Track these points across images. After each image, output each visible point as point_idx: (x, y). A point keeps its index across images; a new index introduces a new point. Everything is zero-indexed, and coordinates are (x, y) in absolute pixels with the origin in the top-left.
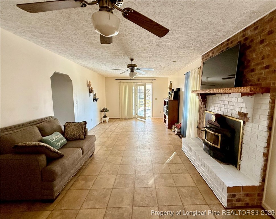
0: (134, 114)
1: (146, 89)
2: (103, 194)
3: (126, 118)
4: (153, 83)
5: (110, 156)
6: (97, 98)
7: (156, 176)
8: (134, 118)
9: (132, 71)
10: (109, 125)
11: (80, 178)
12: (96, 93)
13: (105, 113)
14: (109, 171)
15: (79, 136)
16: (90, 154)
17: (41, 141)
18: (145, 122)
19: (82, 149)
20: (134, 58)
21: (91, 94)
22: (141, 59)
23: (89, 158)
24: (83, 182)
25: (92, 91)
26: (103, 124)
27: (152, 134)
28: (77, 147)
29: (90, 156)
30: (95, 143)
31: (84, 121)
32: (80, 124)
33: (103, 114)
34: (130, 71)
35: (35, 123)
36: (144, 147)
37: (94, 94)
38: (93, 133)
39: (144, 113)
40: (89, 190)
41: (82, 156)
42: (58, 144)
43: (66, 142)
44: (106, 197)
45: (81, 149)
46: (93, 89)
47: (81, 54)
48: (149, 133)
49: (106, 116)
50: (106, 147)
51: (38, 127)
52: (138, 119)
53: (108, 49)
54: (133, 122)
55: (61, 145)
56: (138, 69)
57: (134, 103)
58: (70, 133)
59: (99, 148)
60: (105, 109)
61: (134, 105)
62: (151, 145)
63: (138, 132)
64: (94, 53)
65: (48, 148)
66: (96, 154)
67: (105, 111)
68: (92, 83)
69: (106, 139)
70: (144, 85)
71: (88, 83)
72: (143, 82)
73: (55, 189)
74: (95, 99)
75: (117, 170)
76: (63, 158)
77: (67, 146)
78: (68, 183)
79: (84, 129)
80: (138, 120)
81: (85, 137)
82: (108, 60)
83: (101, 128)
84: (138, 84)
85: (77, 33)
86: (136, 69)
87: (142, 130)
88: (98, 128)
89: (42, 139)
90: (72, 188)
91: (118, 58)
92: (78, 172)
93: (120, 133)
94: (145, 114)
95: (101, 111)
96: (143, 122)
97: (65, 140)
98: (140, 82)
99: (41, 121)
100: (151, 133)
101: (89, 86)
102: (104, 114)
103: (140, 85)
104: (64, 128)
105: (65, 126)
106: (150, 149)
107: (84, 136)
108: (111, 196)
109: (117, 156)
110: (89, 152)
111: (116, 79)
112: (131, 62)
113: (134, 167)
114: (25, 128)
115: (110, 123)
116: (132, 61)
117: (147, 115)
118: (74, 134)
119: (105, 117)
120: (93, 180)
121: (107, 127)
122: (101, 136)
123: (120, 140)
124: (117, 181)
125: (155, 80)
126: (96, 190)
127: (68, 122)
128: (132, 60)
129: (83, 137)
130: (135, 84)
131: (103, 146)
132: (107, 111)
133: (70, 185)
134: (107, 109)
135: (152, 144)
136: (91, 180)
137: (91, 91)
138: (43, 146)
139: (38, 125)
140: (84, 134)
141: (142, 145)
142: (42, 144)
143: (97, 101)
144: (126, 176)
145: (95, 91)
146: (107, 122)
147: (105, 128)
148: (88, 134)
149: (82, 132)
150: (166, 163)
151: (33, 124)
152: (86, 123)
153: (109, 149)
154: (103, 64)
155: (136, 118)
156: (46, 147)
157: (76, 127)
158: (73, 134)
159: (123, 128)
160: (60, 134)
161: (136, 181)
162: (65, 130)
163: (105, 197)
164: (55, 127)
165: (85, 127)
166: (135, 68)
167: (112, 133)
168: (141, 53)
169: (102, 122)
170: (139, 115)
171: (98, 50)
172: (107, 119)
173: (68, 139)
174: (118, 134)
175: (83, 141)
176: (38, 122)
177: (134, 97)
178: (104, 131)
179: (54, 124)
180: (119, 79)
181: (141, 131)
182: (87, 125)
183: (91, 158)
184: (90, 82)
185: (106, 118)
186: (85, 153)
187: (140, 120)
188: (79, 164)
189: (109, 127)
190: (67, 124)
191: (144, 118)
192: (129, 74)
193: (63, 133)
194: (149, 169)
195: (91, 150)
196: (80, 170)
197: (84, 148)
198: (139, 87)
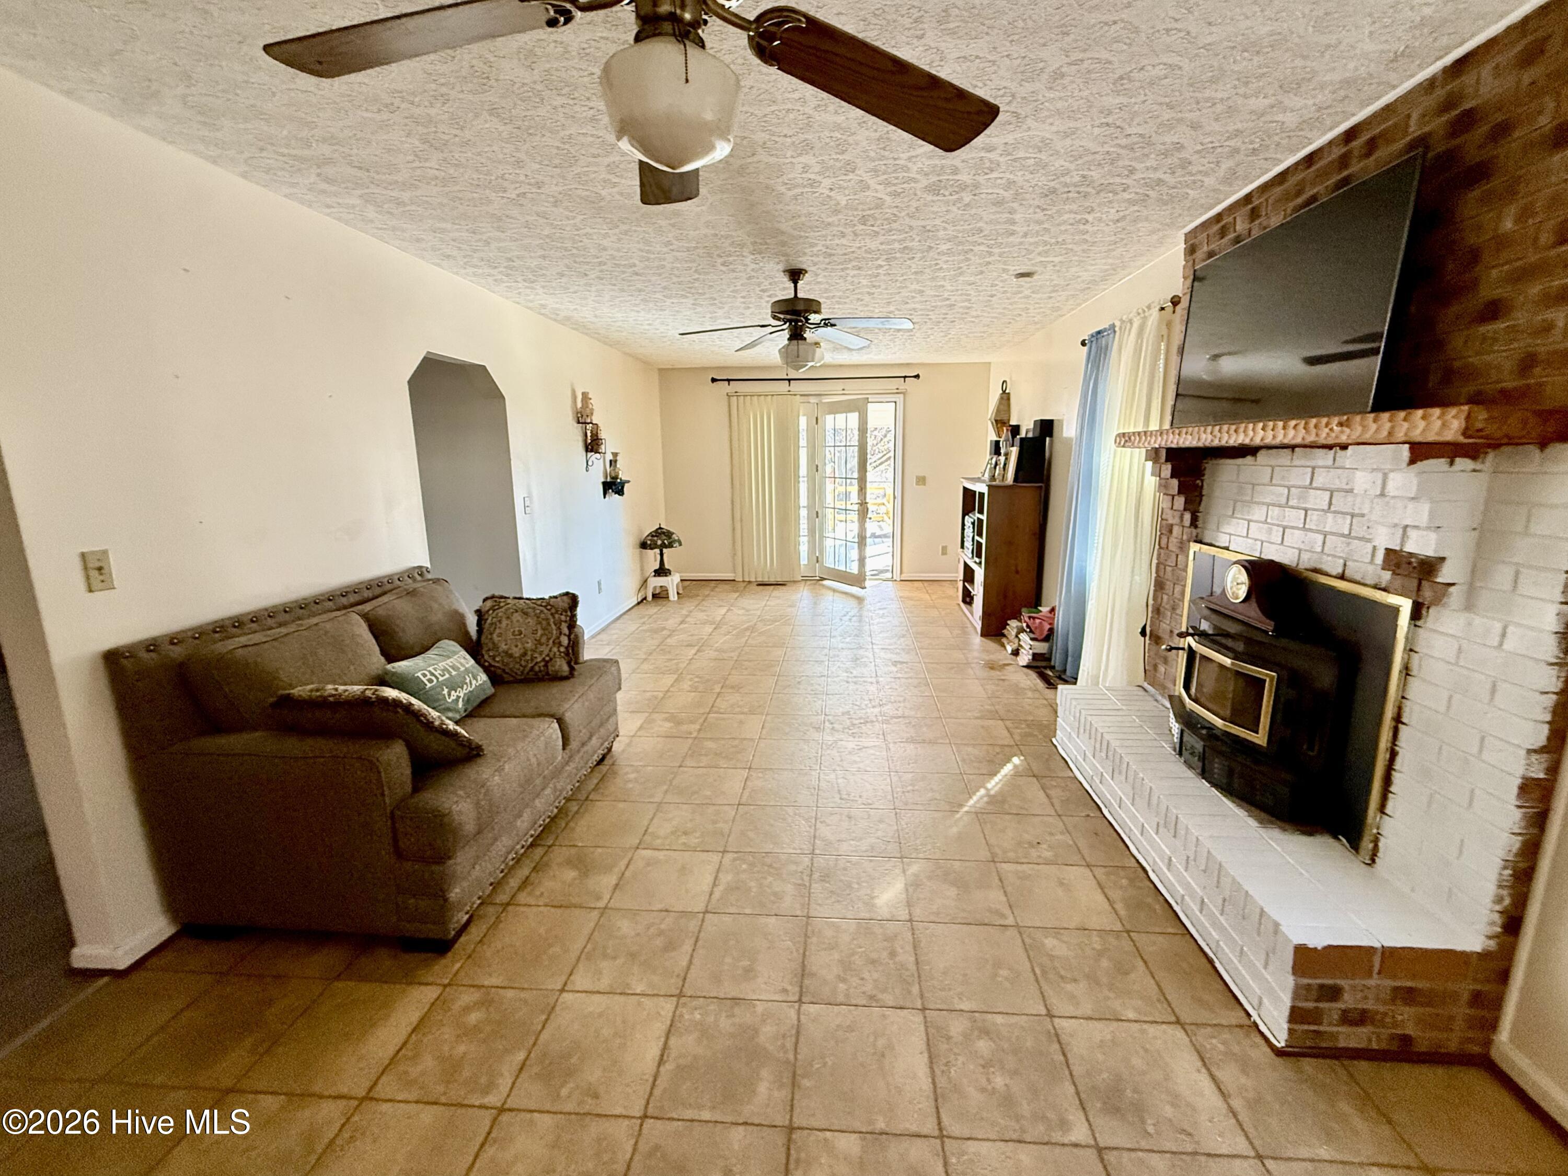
0: (804, 561)
1: (870, 426)
2: (661, 933)
3: (766, 580)
4: (904, 393)
5: (689, 762)
6: (623, 476)
7: (914, 869)
8: (805, 579)
9: (797, 335)
10: (684, 612)
11: (559, 854)
12: (615, 455)
13: (662, 554)
14: (685, 833)
15: (547, 662)
16: (595, 748)
17: (382, 680)
18: (860, 600)
19: (560, 721)
20: (804, 267)
21: (594, 457)
22: (842, 270)
23: (593, 769)
24: (570, 874)
25: (598, 445)
26: (652, 610)
27: (895, 663)
28: (540, 715)
29: (596, 758)
30: (619, 695)
31: (567, 594)
32: (546, 604)
33: (652, 558)
34: (786, 335)
35: (353, 598)
36: (854, 725)
37: (609, 457)
38: (607, 649)
39: (854, 554)
40: (595, 914)
41: (560, 756)
42: (457, 698)
43: (490, 690)
44: (674, 949)
45: (556, 725)
46: (602, 435)
47: (544, 257)
48: (882, 654)
49: (667, 566)
50: (672, 718)
51: (365, 617)
52: (825, 582)
53: (673, 225)
54: (802, 596)
55: (467, 701)
56: (827, 323)
57: (803, 501)
58: (503, 647)
59: (639, 724)
60: (659, 532)
61: (803, 513)
62: (892, 717)
63: (826, 651)
64: (605, 249)
65: (417, 715)
66: (623, 751)
67: (664, 546)
68: (596, 403)
69: (669, 680)
70: (859, 407)
71: (579, 405)
72: (854, 390)
73: (455, 894)
74: (613, 486)
75: (726, 831)
76: (479, 761)
77: (496, 708)
78: (509, 871)
79: (566, 631)
80: (824, 591)
81: (572, 669)
82: (675, 279)
83: (645, 627)
84: (826, 400)
85: (522, 156)
86: (818, 325)
87: (848, 640)
88: (631, 626)
89: (386, 672)
90: (522, 897)
91: (724, 268)
92: (546, 829)
93: (734, 655)
94: (862, 561)
95: (644, 545)
96: (853, 603)
97: (483, 677)
98: (835, 393)
99: (378, 591)
100: (898, 658)
101: (582, 418)
102: (659, 557)
103: (835, 409)
104: (479, 624)
105: (479, 612)
106: (889, 738)
107: (569, 663)
108: (700, 943)
109: (723, 763)
110: (594, 741)
111: (714, 380)
112: (792, 285)
113: (807, 820)
114: (315, 620)
115: (689, 605)
116: (795, 283)
117: (870, 565)
118: (525, 654)
119: (662, 571)
120: (616, 870)
121: (671, 623)
122: (645, 666)
123: (736, 688)
124: (726, 878)
125: (917, 376)
126: (633, 914)
127: (493, 597)
128: (795, 275)
129: (566, 668)
130: (813, 400)
131: (655, 716)
132: (670, 546)
133: (514, 883)
134: (669, 534)
135: (900, 713)
136: (608, 869)
137: (593, 445)
138: (397, 703)
139: (367, 607)
140: (567, 654)
141: (843, 714)
142: (391, 693)
143: (620, 492)
144: (768, 861)
145: (609, 446)
146: (673, 596)
147: (664, 629)
148: (588, 653)
149: (560, 644)
150: (966, 809)
151: (344, 601)
152: (573, 600)
153: (684, 728)
154: (651, 305)
155: (817, 577)
156: (408, 708)
157: (531, 621)
158: (516, 652)
159: (752, 629)
160: (463, 653)
161: (814, 885)
162: (480, 631)
163: (670, 946)
164: (437, 617)
165: (572, 624)
166: (814, 318)
167: (698, 651)
168: (843, 235)
169: (650, 598)
170: (829, 563)
171: (626, 233)
172: (671, 583)
173: (496, 678)
174: (725, 656)
175: (566, 685)
176: (367, 594)
177: (803, 471)
178: (656, 642)
179: (436, 606)
180: (729, 380)
181: (841, 645)
182: (579, 611)
183: (604, 768)
184: (585, 396)
185: (669, 578)
186: (574, 744)
187: (834, 590)
188: (548, 791)
189: (682, 623)
190: (489, 603)
191: (858, 580)
192: (780, 351)
193: (474, 649)
194: (880, 834)
195: (602, 731)
196: (553, 819)
197: (568, 717)
198: (829, 418)
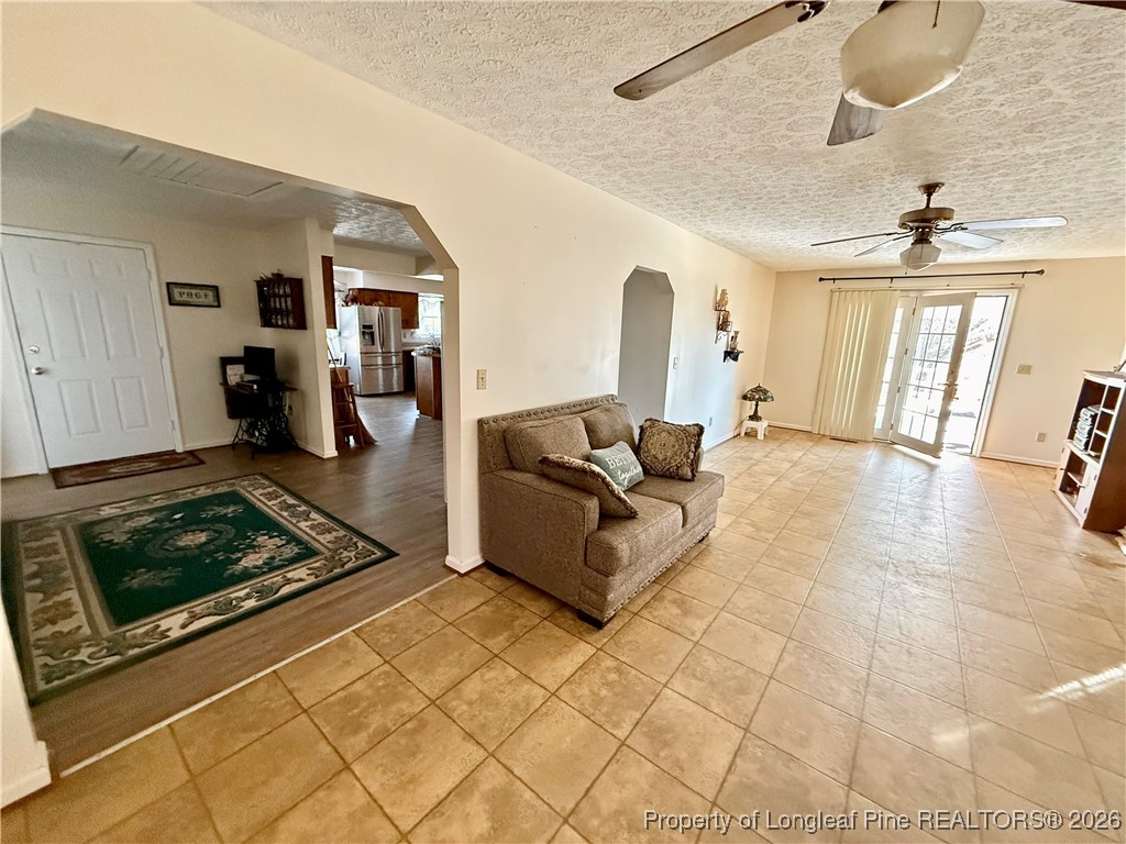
0: (878, 424)
1: (974, 320)
3: (839, 436)
6: (739, 348)
8: (876, 441)
9: (922, 239)
10: (768, 449)
11: (669, 594)
12: (736, 333)
13: (757, 405)
15: (678, 467)
16: (700, 531)
17: (588, 459)
18: (932, 467)
19: (683, 508)
20: (941, 181)
21: (722, 333)
22: (985, 179)
23: (696, 544)
24: (675, 611)
25: (727, 326)
26: (744, 443)
27: (968, 531)
28: (671, 501)
29: (699, 538)
30: (721, 501)
31: (697, 425)
32: (684, 429)
33: (749, 407)
34: (911, 240)
35: (579, 408)
37: (732, 334)
38: (711, 465)
39: (933, 424)
40: (690, 645)
41: (680, 531)
42: (625, 478)
43: (642, 478)
45: (680, 510)
46: (730, 319)
47: (719, 199)
48: (955, 519)
49: (759, 414)
50: (753, 525)
51: (584, 420)
52: (895, 446)
54: (872, 456)
55: (629, 482)
56: (960, 227)
57: (887, 376)
58: (653, 452)
59: (729, 521)
60: (758, 389)
63: (893, 504)
65: (608, 485)
66: (716, 539)
67: (760, 399)
68: (729, 297)
69: (753, 496)
70: (966, 301)
71: (718, 298)
72: (960, 287)
74: (731, 354)
75: (793, 620)
76: (636, 521)
77: (644, 488)
78: (639, 594)
79: (693, 449)
80: (895, 454)
81: (694, 475)
83: (737, 455)
84: (926, 294)
86: (945, 230)
87: (917, 499)
88: (727, 452)
89: (591, 454)
90: (645, 613)
92: (663, 574)
93: (808, 490)
94: (940, 432)
95: (745, 397)
96: (921, 472)
97: (640, 469)
98: (939, 289)
99: (591, 406)
100: (968, 526)
101: (719, 306)
102: (754, 407)
103: (936, 302)
104: (640, 434)
105: (641, 427)
107: (692, 471)
108: (764, 699)
109: (791, 569)
110: (700, 527)
111: (821, 279)
112: (925, 196)
113: (866, 640)
114: (561, 418)
115: (771, 445)
116: (929, 195)
117: (947, 439)
118: (665, 459)
119: (755, 417)
120: (707, 620)
121: (758, 455)
122: (737, 483)
123: (808, 515)
124: (789, 659)
125: (1042, 272)
126: (716, 655)
127: (650, 420)
128: (930, 189)
129: (690, 474)
130: (913, 294)
131: (741, 520)
132: (765, 400)
133: (641, 602)
134: (765, 392)
135: (972, 577)
136: (700, 617)
137: (723, 326)
138: (599, 475)
139: (585, 415)
140: (692, 465)
142: (596, 469)
143: (735, 359)
144: (827, 660)
145: (732, 328)
146: (760, 436)
147: (751, 458)
148: (704, 467)
149: (688, 458)
151: (574, 409)
152: (701, 430)
153: (763, 534)
155: (890, 442)
156: (604, 479)
157: (673, 439)
158: (661, 457)
159: (824, 473)
160: (631, 451)
161: (868, 697)
162: (641, 440)
164: (619, 427)
165: (698, 446)
166: (942, 224)
167: (777, 480)
169: (743, 434)
170: (904, 430)
171: (786, 173)
172: (761, 427)
173: (646, 471)
175: (689, 485)
176: (585, 407)
177: (892, 352)
178: (746, 467)
179: (619, 420)
180: (834, 279)
181: (909, 502)
182: (704, 437)
183: (703, 546)
184: (724, 292)
185: (760, 423)
186: (688, 526)
187: (905, 455)
188: (669, 551)
190: (648, 423)
191: (934, 449)
192: (901, 254)
193: (637, 450)
195: (706, 522)
196: (668, 569)
197: (688, 507)
198: (928, 312)
